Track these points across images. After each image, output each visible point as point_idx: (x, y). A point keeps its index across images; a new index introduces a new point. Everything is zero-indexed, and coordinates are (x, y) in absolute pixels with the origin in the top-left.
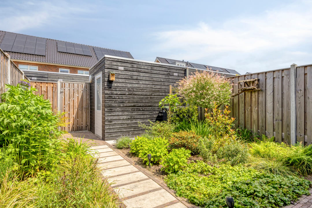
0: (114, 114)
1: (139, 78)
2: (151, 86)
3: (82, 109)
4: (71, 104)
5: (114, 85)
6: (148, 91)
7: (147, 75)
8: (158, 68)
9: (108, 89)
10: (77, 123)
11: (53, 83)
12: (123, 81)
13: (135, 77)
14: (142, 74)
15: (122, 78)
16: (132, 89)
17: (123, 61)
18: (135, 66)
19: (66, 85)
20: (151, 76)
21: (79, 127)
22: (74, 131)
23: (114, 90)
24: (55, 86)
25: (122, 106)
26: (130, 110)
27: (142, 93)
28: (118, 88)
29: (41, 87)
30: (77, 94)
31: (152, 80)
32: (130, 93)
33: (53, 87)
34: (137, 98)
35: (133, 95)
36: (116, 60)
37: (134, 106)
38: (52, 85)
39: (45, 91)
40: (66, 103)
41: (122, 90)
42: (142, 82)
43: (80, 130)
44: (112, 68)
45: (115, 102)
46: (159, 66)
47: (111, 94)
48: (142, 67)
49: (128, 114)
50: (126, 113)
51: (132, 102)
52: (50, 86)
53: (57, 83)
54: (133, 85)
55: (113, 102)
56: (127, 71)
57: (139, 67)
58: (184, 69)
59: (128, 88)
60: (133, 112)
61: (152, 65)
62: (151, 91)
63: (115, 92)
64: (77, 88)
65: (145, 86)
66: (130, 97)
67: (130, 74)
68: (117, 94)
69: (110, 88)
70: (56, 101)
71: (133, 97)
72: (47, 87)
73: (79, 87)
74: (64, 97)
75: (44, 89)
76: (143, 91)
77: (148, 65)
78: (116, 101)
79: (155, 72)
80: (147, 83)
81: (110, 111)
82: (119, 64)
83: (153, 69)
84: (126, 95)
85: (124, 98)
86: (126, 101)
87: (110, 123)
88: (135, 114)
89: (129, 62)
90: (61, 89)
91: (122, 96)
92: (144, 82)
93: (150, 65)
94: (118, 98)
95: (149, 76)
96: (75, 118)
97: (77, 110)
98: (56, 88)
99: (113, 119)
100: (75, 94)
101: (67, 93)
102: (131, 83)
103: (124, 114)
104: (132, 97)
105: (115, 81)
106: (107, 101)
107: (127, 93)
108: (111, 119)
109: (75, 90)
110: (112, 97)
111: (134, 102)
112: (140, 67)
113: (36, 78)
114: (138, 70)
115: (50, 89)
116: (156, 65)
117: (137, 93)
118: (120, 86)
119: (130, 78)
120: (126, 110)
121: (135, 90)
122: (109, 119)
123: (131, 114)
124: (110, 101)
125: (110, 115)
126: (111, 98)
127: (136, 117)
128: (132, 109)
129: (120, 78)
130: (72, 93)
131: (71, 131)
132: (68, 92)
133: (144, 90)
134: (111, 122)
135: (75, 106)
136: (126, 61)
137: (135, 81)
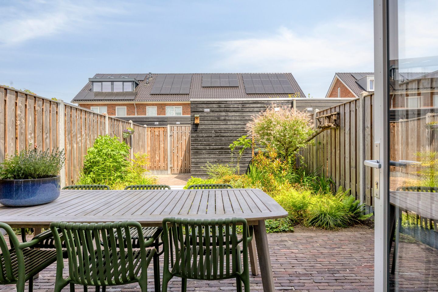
0: (200, 157)
1: (227, 118)
2: (242, 126)
3: (189, 152)
4: (180, 147)
5: (200, 127)
6: (238, 132)
7: (238, 114)
8: (252, 105)
9: (193, 132)
10: (185, 165)
11: (163, 127)
12: (209, 122)
13: (223, 118)
14: (230, 114)
15: (208, 120)
16: (219, 130)
17: (209, 102)
18: (223, 106)
19: (174, 128)
20: (243, 115)
21: (186, 170)
22: (182, 173)
23: (200, 132)
24: (165, 130)
25: (208, 148)
26: (217, 153)
27: (231, 135)
28: (204, 130)
29: (155, 131)
30: (185, 137)
31: (244, 119)
32: (217, 134)
33: (163, 131)
34: (225, 140)
35: (221, 137)
36: (202, 102)
37: (222, 149)
38: (163, 129)
39: (158, 135)
40: (175, 146)
41: (208, 132)
42: (231, 122)
43: (188, 173)
44: (197, 110)
45: (201, 145)
46: (252, 102)
47: (196, 137)
48: (231, 106)
49: (215, 157)
50: (212, 156)
51: (219, 144)
52: (161, 130)
53: (167, 127)
54: (220, 127)
55: (199, 145)
56: (214, 112)
57: (227, 106)
58: (290, 102)
59: (214, 130)
60: (220, 155)
61: (244, 102)
62: (243, 132)
63: (201, 135)
64: (184, 131)
65: (235, 126)
66: (217, 139)
67: (217, 115)
68: (203, 137)
69: (196, 131)
70: (166, 144)
71: (221, 139)
72: (159, 131)
73: (186, 129)
74: (173, 140)
75: (157, 133)
76: (232, 132)
77: (239, 102)
78: (202, 143)
79: (247, 110)
80: (237, 122)
81: (197, 153)
82: (204, 106)
83: (245, 106)
84: (213, 137)
85: (210, 140)
86: (212, 144)
87: (196, 166)
88: (223, 157)
89: (215, 102)
90: (170, 133)
91: (208, 139)
92: (233, 122)
93: (241, 102)
94: (204, 140)
95: (239, 115)
96: (183, 161)
97: (184, 152)
98: (167, 132)
99: (199, 161)
100: (182, 136)
101: (175, 135)
102: (218, 124)
103: (210, 157)
104: (219, 139)
105: (201, 124)
106: (193, 143)
107: (213, 135)
108: (197, 162)
109: (182, 133)
110: (198, 139)
111: (221, 144)
112: (229, 106)
113: (158, 123)
114: (226, 110)
115: (161, 133)
116: (248, 102)
117: (225, 135)
118: (206, 128)
119: (217, 119)
120: (213, 152)
121: (222, 131)
122: (195, 162)
123: (218, 157)
124: (196, 143)
125: (196, 157)
126: (197, 141)
127: (224, 160)
128: (219, 152)
129: (205, 120)
130: (180, 136)
131: (180, 173)
132: (177, 134)
133: (234, 130)
134: (197, 164)
135: (183, 148)
136: (212, 102)
137: (222, 122)
